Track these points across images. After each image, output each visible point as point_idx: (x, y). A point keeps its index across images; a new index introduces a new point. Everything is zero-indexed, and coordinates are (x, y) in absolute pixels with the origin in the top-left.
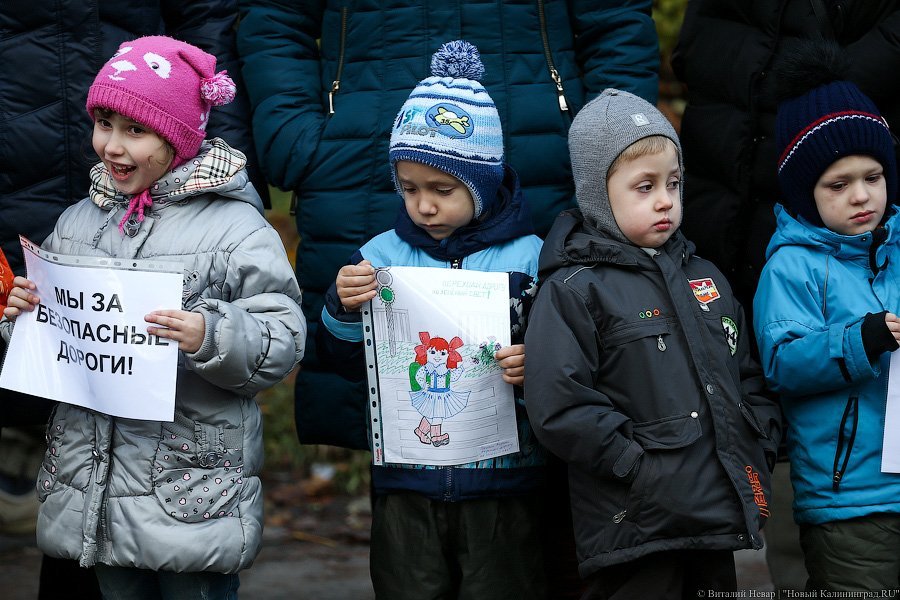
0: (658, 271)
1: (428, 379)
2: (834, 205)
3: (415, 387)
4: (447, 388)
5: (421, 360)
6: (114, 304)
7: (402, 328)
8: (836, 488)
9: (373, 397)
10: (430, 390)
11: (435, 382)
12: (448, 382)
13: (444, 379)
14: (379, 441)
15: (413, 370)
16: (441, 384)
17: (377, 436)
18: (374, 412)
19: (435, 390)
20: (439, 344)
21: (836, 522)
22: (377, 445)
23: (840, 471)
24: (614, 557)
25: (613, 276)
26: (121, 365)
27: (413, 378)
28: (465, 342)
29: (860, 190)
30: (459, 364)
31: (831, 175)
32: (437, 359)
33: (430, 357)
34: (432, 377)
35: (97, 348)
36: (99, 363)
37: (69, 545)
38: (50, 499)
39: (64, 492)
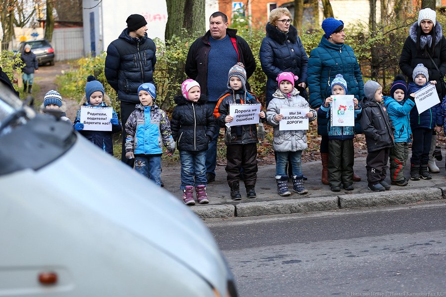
0: (379, 107)
2: (396, 95)
3: (339, 114)
4: (344, 114)
5: (340, 109)
6: (300, 113)
7: (337, 105)
8: (399, 138)
10: (341, 114)
13: (343, 112)
15: (338, 111)
20: (343, 107)
21: (399, 143)
23: (400, 135)
24: (375, 150)
25: (374, 108)
26: (301, 122)
28: (347, 107)
29: (400, 94)
31: (396, 91)
32: (342, 109)
34: (341, 112)
35: (297, 120)
36: (297, 122)
37: (290, 149)
38: (284, 143)
39: (287, 141)
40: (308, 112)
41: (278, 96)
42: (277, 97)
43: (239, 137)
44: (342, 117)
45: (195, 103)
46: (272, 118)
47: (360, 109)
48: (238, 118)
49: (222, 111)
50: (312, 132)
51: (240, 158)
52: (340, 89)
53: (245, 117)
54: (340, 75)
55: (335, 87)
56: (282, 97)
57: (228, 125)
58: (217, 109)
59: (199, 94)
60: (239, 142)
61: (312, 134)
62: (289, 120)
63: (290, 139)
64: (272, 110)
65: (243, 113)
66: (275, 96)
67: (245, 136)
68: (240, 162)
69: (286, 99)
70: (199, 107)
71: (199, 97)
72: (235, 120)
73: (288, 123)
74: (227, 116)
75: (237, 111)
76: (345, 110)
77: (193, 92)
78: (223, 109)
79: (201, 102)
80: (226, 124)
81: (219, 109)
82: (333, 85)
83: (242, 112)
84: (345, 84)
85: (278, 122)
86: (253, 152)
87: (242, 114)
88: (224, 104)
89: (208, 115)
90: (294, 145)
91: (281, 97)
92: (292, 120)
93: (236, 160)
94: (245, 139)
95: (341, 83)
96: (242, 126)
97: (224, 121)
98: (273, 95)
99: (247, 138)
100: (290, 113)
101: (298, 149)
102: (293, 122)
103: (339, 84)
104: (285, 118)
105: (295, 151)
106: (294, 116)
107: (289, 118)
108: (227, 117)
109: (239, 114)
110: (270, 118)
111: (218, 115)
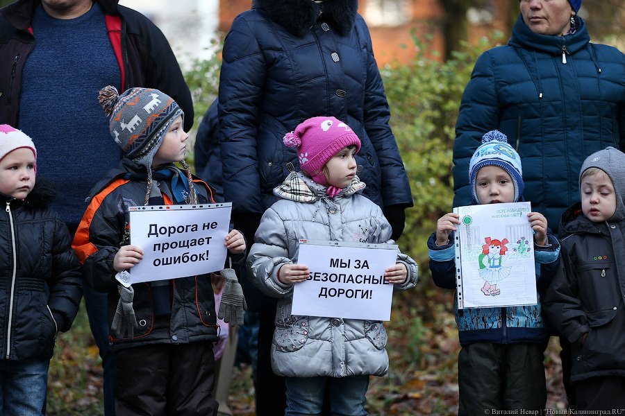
0: (610, 237)
1: (489, 262)
3: (482, 266)
4: (500, 265)
5: (486, 252)
6: (366, 264)
7: (475, 237)
9: (458, 274)
10: (490, 267)
11: (494, 263)
12: (500, 263)
13: (498, 261)
14: (461, 296)
15: (481, 258)
16: (497, 263)
17: (460, 294)
18: (459, 282)
19: (493, 267)
20: (496, 243)
22: (460, 299)
26: (366, 294)
27: (481, 262)
28: (509, 241)
30: (506, 252)
32: (494, 251)
33: (491, 250)
34: (492, 261)
35: (354, 286)
36: (354, 294)
37: (326, 368)
38: (306, 347)
39: (317, 343)
40: (393, 266)
41: (294, 192)
42: (289, 196)
43: (163, 320)
44: (492, 277)
45: (16, 204)
46: (268, 270)
47: (553, 249)
48: (160, 255)
49: (102, 236)
50: (432, 368)
51: (159, 390)
52: (502, 181)
53: (179, 252)
54: (496, 132)
55: (484, 173)
56: (308, 199)
57: (126, 281)
58: (83, 230)
59: (31, 174)
60: (162, 337)
61: (432, 373)
62: (328, 285)
63: (327, 334)
64: (273, 240)
65: (176, 237)
66: (284, 194)
67: (179, 318)
68: (161, 405)
69: (320, 203)
70: (29, 217)
71: (31, 183)
72: (147, 263)
73: (324, 293)
74: (123, 248)
75: (154, 230)
76: (502, 253)
77: (16, 167)
78: (104, 233)
79: (36, 201)
80: (118, 277)
81: (90, 231)
82: (478, 168)
83: (170, 231)
84: (517, 163)
85: (289, 286)
86: (202, 372)
87: (170, 240)
88: (109, 214)
89: (57, 246)
90: (341, 356)
91: (302, 198)
92: (337, 285)
93: (147, 400)
94: (179, 328)
95: (504, 157)
96: (171, 281)
97: (111, 265)
98: (277, 190)
99: (188, 325)
100: (334, 263)
101: (352, 369)
102: (339, 292)
103: (496, 163)
104: (315, 277)
105: (342, 374)
106: (347, 271)
107: (327, 277)
108: (123, 250)
109: (162, 239)
110: (263, 267)
111: (89, 249)
